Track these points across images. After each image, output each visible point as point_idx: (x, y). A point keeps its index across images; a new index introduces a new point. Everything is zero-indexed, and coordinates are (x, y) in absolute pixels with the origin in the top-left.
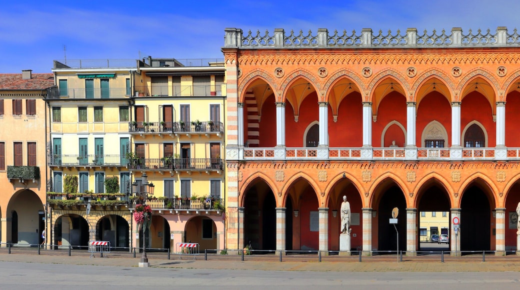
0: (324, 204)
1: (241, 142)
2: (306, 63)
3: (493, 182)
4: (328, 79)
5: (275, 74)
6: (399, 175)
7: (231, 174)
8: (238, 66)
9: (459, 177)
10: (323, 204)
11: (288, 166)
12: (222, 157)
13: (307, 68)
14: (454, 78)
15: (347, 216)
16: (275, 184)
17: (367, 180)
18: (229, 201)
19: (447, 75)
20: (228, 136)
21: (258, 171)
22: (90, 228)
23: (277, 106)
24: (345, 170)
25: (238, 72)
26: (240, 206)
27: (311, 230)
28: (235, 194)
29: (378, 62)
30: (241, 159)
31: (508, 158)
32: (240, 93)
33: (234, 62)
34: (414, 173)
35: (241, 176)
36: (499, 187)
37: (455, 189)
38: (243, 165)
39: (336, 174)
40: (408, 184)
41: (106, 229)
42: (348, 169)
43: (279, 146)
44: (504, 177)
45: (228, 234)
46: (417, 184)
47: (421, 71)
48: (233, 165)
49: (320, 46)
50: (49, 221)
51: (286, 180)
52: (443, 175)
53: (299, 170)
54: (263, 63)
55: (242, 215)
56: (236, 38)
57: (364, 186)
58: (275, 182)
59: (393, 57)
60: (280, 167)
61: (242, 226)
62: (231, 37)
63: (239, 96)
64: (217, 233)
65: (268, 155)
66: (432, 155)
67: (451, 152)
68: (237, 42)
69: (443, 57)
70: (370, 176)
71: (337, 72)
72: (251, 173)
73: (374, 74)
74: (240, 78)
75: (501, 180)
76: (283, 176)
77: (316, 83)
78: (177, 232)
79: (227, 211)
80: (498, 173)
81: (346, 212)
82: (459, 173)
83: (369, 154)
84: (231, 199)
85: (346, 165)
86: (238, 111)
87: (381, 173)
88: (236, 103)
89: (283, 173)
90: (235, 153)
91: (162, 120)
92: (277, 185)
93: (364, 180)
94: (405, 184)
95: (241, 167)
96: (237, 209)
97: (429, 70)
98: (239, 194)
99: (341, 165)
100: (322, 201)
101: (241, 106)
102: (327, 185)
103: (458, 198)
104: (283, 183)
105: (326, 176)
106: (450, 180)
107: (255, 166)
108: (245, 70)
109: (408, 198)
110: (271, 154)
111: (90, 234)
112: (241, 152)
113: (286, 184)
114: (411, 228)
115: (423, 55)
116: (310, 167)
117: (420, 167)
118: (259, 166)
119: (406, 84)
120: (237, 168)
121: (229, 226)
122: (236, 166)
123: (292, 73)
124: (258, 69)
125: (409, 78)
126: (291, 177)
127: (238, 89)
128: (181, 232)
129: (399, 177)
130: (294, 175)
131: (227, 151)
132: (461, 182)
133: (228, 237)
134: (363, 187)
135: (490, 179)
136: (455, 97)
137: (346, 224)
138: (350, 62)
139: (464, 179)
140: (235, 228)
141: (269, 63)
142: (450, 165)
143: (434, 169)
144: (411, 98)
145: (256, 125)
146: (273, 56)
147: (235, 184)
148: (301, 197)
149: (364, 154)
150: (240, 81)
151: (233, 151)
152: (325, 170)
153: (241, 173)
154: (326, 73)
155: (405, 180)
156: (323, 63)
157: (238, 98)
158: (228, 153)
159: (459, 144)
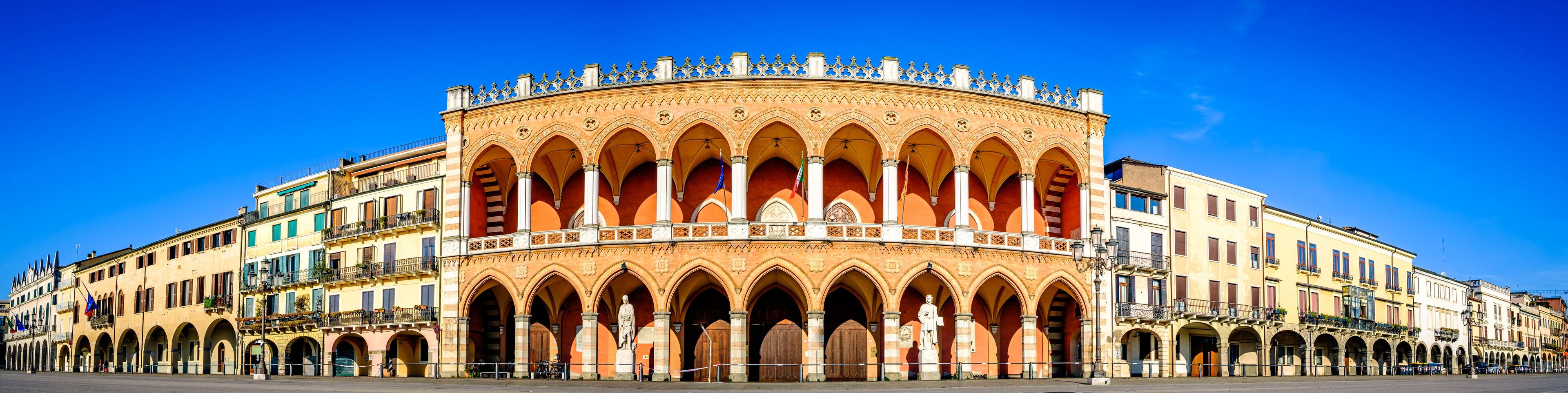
0: (591, 308)
1: (466, 232)
2: (566, 114)
3: (879, 273)
4: (598, 132)
5: (517, 136)
6: (718, 262)
7: (449, 274)
8: (462, 134)
9: (822, 264)
10: (588, 307)
11: (534, 257)
12: (437, 254)
13: (566, 121)
14: (812, 123)
15: (628, 323)
16: (513, 283)
17: (662, 271)
18: (445, 309)
19: (801, 118)
20: (446, 226)
21: (489, 266)
22: (279, 352)
23: (519, 178)
24: (626, 258)
25: (464, 142)
26: (461, 315)
27: (577, 351)
28: (455, 300)
29: (683, 102)
30: (464, 253)
31: (904, 240)
32: (464, 168)
33: (458, 128)
34: (744, 259)
35: (463, 276)
36: (890, 280)
37: (815, 282)
38: (466, 262)
39: (611, 264)
40: (733, 275)
41: (307, 355)
42: (630, 256)
43: (521, 231)
44: (898, 266)
45: (443, 352)
46: (748, 275)
47: (755, 113)
48: (452, 264)
49: (588, 87)
50: (240, 348)
51: (530, 277)
52: (795, 262)
53: (551, 262)
54: (500, 123)
55: (464, 328)
56: (462, 98)
57: (658, 280)
58: (514, 280)
59: (707, 93)
60: (521, 258)
61: (463, 341)
62: (455, 98)
63: (464, 173)
64: (429, 351)
65: (503, 245)
66: (775, 233)
67: (808, 228)
68: (462, 102)
69: (792, 93)
70: (667, 265)
71: (614, 120)
72: (478, 271)
73: (676, 118)
74: (466, 149)
75: (893, 271)
76: (526, 271)
77: (580, 139)
78: (376, 352)
79: (442, 321)
80: (888, 261)
81: (626, 319)
82: (821, 259)
83: (667, 232)
84: (448, 307)
85: (626, 252)
86: (461, 191)
87: (687, 259)
88: (459, 181)
89: (526, 267)
90: (456, 247)
91: (362, 219)
92: (517, 284)
93: (657, 270)
94: (729, 276)
95: (464, 264)
96: (457, 319)
97: (769, 111)
98: (460, 299)
99: (619, 251)
100: (589, 303)
101: (466, 184)
102: (595, 280)
103: (820, 295)
104: (525, 282)
105: (594, 267)
106: (806, 270)
107: (484, 261)
108: (474, 138)
109: (732, 297)
110: (509, 243)
111: (279, 358)
112: (464, 244)
113: (529, 282)
114: (737, 340)
115: (759, 90)
116: (569, 256)
117: (753, 250)
118: (490, 260)
119: (730, 130)
120: (457, 267)
121: (444, 341)
122: (457, 263)
123: (541, 130)
124: (492, 133)
125: (736, 123)
126: (538, 272)
127: (461, 164)
128: (382, 352)
129: (717, 265)
130: (542, 269)
131: (444, 245)
132: (825, 273)
133: (443, 356)
134: (655, 280)
135: (875, 269)
136: (814, 149)
137: (626, 336)
138: (637, 105)
139: (829, 268)
140: (453, 344)
141: (508, 122)
142: (806, 246)
143: (778, 252)
144: (739, 151)
145: (500, 219)
146: (515, 112)
147: (455, 287)
148: (562, 308)
149: (657, 233)
150: (465, 153)
151: (452, 243)
152: (591, 259)
153: (463, 272)
154: (597, 124)
155: (728, 270)
156: (591, 110)
157: (461, 176)
158: (446, 248)
159: (821, 217)
